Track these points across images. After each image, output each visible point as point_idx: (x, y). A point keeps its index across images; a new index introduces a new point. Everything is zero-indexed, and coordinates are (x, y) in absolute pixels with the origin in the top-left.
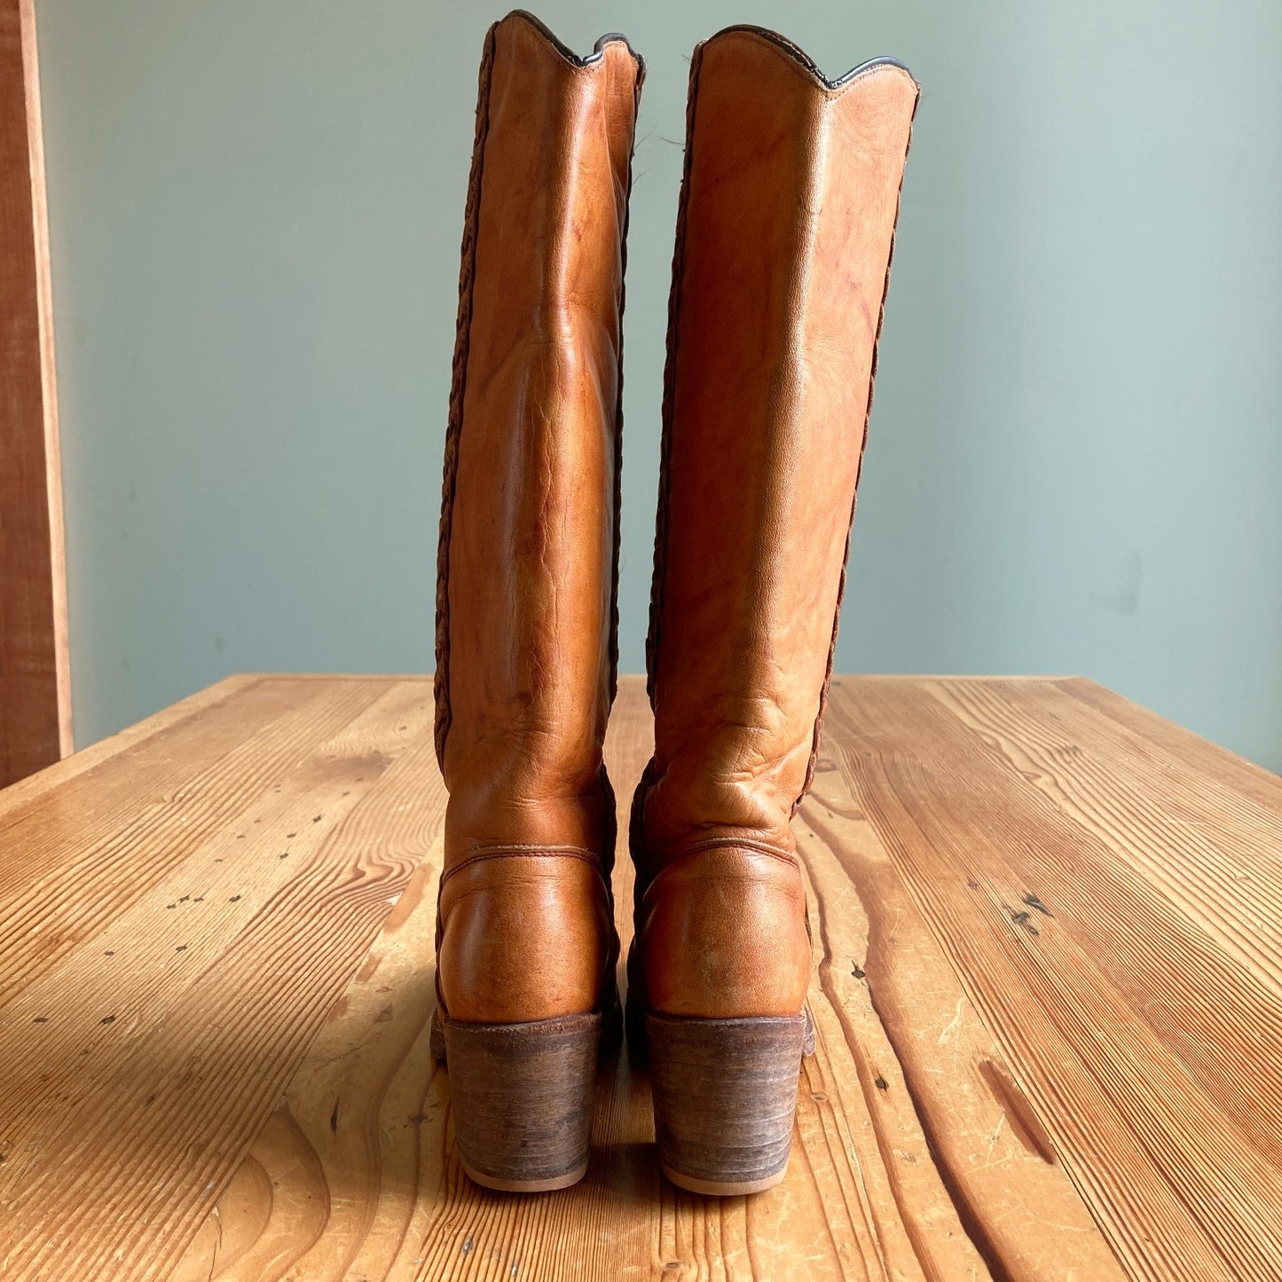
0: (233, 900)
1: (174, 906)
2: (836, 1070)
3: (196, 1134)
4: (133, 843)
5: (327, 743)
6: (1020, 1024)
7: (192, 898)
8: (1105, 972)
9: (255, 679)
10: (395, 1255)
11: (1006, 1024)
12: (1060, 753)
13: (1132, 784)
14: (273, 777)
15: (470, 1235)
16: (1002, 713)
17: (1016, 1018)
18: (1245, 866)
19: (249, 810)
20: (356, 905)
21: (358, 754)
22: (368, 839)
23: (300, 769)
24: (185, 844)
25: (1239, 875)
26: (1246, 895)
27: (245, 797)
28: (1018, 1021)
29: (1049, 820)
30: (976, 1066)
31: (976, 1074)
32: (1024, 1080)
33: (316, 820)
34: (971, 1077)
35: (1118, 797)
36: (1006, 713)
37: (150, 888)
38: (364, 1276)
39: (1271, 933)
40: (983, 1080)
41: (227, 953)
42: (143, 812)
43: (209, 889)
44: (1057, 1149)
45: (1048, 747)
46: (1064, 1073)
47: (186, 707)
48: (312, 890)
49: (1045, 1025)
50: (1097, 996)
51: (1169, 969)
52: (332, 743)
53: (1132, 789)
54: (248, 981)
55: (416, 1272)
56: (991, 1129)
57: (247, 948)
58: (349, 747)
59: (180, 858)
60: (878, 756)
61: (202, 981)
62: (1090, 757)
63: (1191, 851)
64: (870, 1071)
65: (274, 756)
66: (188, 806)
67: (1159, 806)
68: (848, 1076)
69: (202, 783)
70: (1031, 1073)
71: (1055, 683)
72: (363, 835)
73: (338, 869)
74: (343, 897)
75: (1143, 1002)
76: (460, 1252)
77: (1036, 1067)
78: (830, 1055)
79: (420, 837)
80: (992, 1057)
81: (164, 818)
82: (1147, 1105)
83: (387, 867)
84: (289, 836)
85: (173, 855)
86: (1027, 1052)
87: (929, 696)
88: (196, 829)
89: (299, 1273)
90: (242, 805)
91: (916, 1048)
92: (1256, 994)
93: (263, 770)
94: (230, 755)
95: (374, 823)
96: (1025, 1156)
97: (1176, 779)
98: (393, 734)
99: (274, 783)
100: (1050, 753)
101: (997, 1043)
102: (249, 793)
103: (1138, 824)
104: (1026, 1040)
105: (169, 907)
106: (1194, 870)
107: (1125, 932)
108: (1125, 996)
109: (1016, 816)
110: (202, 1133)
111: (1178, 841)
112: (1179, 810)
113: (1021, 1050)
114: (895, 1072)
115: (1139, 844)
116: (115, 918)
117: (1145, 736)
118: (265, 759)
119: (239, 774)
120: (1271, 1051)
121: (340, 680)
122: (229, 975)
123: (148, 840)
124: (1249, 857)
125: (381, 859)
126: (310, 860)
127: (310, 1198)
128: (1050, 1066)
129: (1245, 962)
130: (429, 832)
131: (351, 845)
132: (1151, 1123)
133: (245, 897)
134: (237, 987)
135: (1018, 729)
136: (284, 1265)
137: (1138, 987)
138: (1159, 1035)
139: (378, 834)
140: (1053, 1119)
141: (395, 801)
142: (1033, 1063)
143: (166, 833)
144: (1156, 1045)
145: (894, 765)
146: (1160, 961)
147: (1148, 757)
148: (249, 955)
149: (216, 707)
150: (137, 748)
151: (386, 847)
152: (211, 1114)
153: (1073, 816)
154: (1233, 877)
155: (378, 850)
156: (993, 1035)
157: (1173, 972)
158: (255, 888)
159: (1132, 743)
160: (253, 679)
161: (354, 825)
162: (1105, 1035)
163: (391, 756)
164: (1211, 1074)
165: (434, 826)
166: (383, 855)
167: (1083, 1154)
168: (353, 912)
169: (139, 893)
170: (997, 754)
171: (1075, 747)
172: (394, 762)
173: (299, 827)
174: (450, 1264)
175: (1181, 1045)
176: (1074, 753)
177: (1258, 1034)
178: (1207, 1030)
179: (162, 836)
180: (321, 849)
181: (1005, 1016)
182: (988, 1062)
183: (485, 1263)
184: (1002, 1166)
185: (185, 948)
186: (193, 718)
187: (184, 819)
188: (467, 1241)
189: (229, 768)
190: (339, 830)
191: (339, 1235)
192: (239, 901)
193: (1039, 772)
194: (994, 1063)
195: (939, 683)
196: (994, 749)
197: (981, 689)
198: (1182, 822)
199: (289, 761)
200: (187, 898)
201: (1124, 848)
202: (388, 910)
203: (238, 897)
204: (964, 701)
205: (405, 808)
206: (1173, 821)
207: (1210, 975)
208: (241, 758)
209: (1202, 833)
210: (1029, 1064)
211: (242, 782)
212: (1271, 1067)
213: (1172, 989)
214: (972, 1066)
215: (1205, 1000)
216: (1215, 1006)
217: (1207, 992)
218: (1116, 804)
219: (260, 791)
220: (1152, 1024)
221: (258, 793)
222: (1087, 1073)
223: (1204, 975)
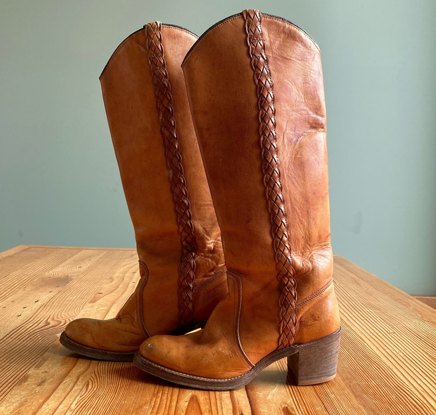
2: (224, 410)
5: (49, 272)
6: (301, 391)
9: (28, 247)
13: (354, 296)
14: (24, 284)
18: (393, 328)
19: (10, 297)
20: (42, 337)
21: (60, 276)
22: (55, 310)
23: (35, 281)
25: (391, 331)
26: (393, 340)
27: (10, 292)
28: (300, 389)
30: (281, 409)
31: (281, 412)
33: (36, 302)
34: (279, 414)
35: (348, 300)
39: (402, 355)
46: (317, 413)
48: (27, 329)
49: (311, 391)
52: (51, 272)
53: (353, 297)
58: (57, 274)
62: (339, 285)
63: (373, 321)
64: (238, 410)
65: (27, 276)
67: (363, 304)
68: (229, 413)
70: (303, 412)
72: (53, 308)
73: (40, 321)
74: (39, 333)
75: (351, 382)
77: (305, 410)
78: (223, 403)
79: (76, 310)
80: (288, 405)
83: (59, 321)
84: (23, 308)
86: (303, 403)
90: (8, 295)
91: (258, 401)
92: (395, 380)
93: (20, 282)
94: (9, 275)
95: (59, 304)
97: (370, 294)
98: (76, 269)
99: (24, 287)
101: (291, 399)
102: (12, 291)
103: (354, 311)
104: (303, 398)
106: (374, 329)
107: (346, 353)
108: (344, 380)
111: (369, 318)
112: (370, 306)
113: (300, 402)
114: (248, 411)
115: (354, 318)
117: (360, 277)
118: (23, 278)
119: (11, 283)
120: (399, 404)
121: (60, 248)
124: (395, 325)
125: (58, 318)
126: (29, 317)
128: (311, 409)
129: (391, 366)
130: (80, 307)
131: (47, 312)
137: (349, 376)
138: (356, 396)
139: (59, 308)
141: (69, 295)
142: (304, 408)
144: (355, 402)
146: (359, 365)
147: (360, 285)
151: (61, 313)
154: (389, 332)
155: (58, 314)
156: (290, 396)
157: (363, 370)
159: (355, 280)
160: (26, 247)
161: (51, 304)
162: (334, 396)
163: (73, 278)
165: (82, 306)
166: (59, 317)
168: (41, 339)
172: (73, 280)
173: (29, 304)
175: (364, 401)
177: (395, 396)
178: (375, 394)
180: (35, 313)
181: (295, 387)
182: (287, 407)
189: (7, 281)
190: (44, 306)
194: (289, 408)
198: (371, 311)
199: (32, 278)
201: (348, 320)
202: (55, 339)
205: (73, 298)
206: (368, 310)
207: (377, 372)
208: (14, 277)
209: (378, 315)
210: (303, 409)
211: (11, 286)
212: (399, 411)
213: (362, 378)
214: (280, 409)
215: (375, 382)
216: (378, 384)
217: (376, 379)
218: (347, 303)
219: (17, 289)
220: (353, 392)
221: (16, 290)
222: (325, 412)
223: (375, 372)
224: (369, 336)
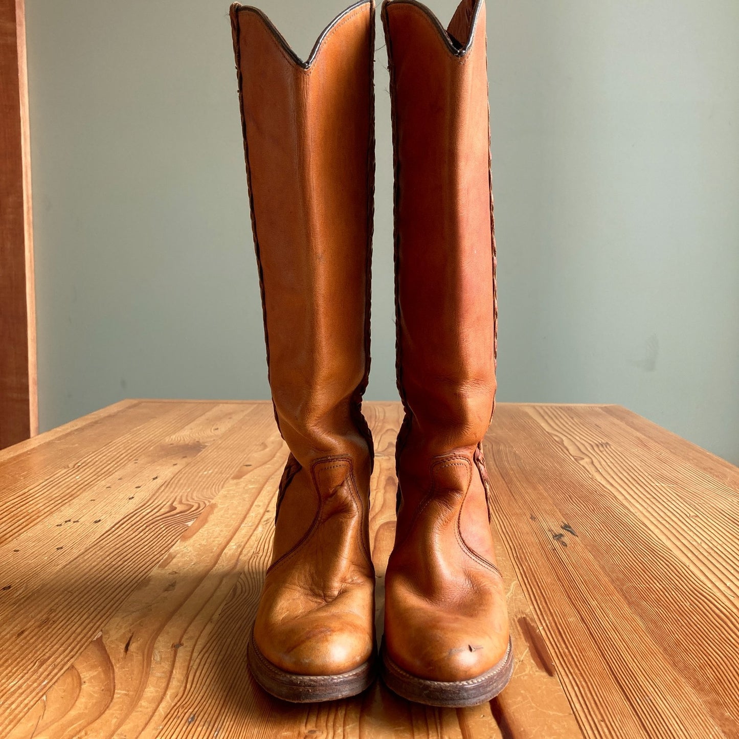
0: (96, 522)
1: (61, 525)
3: (44, 653)
4: (45, 490)
5: (170, 437)
6: (547, 596)
7: (72, 521)
8: (603, 568)
10: (146, 724)
11: (539, 596)
12: (597, 445)
13: (637, 463)
14: (135, 455)
15: (194, 713)
16: (568, 424)
17: (545, 593)
18: (696, 509)
19: (116, 473)
20: (166, 527)
21: (187, 443)
22: (182, 489)
23: (151, 451)
24: (75, 491)
25: (692, 514)
26: (694, 526)
27: (116, 465)
28: (546, 594)
29: (585, 483)
30: (516, 620)
31: (515, 624)
32: (544, 629)
33: (154, 479)
34: (512, 626)
35: (628, 471)
36: (570, 424)
37: (50, 514)
38: (125, 736)
39: (706, 547)
40: (519, 628)
41: (86, 551)
42: (55, 473)
43: (83, 516)
44: (556, 668)
45: (591, 442)
46: (568, 625)
47: (94, 416)
48: (143, 517)
49: (562, 597)
50: (596, 581)
51: (642, 566)
52: (173, 437)
53: (637, 466)
54: (94, 567)
55: (157, 734)
56: (519, 656)
57: (98, 548)
58: (182, 439)
59: (70, 498)
60: (490, 447)
61: (68, 566)
62: (615, 448)
63: (665, 500)
65: (138, 443)
66: (81, 470)
67: (651, 476)
69: (93, 457)
70: (549, 624)
71: (601, 408)
72: (180, 487)
73: (162, 505)
74: (161, 521)
75: (623, 585)
76: (186, 723)
77: (552, 621)
79: (213, 489)
80: (527, 615)
81: (66, 477)
82: (615, 643)
83: (190, 505)
84: (136, 488)
85: (67, 497)
86: (548, 613)
87: (526, 414)
88: (83, 483)
89: (86, 734)
90: (113, 470)
92: (691, 581)
93: (129, 451)
94: (112, 443)
95: (187, 481)
96: (537, 671)
97: (664, 462)
98: (211, 432)
99: (134, 459)
100: (592, 446)
101: (531, 607)
102: (118, 464)
103: (637, 485)
104: (549, 605)
105: (57, 526)
106: (666, 511)
108: (613, 581)
109: (565, 480)
110: (47, 652)
111: (659, 495)
112: (664, 478)
113: (545, 611)
115: (635, 496)
116: (25, 531)
117: (649, 437)
118: (132, 445)
119: (115, 453)
120: (695, 613)
121: (186, 403)
122: (84, 564)
123: (54, 488)
124: (700, 505)
125: (188, 501)
126: (146, 500)
127: (103, 690)
128: (561, 621)
129: (687, 563)
130: (219, 486)
131: (172, 492)
132: (615, 653)
133: (103, 520)
134: (87, 570)
135: (576, 432)
136: (78, 729)
137: (621, 576)
138: (629, 604)
139: (189, 487)
140: (557, 651)
141: (202, 469)
142: (551, 618)
143: (65, 485)
144: (626, 609)
145: (499, 451)
146: (637, 562)
147: (649, 449)
148: (98, 552)
149: (110, 416)
150: (59, 438)
151: (192, 494)
152: (55, 642)
153: (599, 481)
154: (688, 515)
155: (187, 496)
156: (530, 602)
158: (110, 515)
159: (641, 441)
160: (136, 402)
161: (176, 482)
162: (597, 603)
163: (206, 444)
164: (657, 626)
165: (222, 483)
166: (189, 499)
167: (572, 671)
168: (165, 530)
169: (42, 517)
170: (560, 446)
171: (607, 443)
172: (206, 448)
173: (144, 482)
174: (178, 729)
175: (641, 609)
176: (606, 446)
177: (689, 603)
178: (658, 601)
179: (63, 486)
180: (154, 495)
181: (539, 591)
182: (524, 618)
183: (199, 729)
184: (522, 678)
185: (62, 548)
186: (96, 422)
187: (77, 477)
188: (192, 716)
189: (111, 450)
190: (167, 484)
191: (114, 712)
192: (100, 522)
193: (583, 456)
194: (528, 619)
195: (534, 407)
196: (559, 443)
197: (557, 410)
198: (663, 485)
199: (146, 446)
200: (70, 521)
201: (626, 499)
202: (185, 529)
203: (100, 521)
204: (546, 417)
205: (208, 472)
206: (658, 484)
207: (665, 570)
208: (119, 445)
209: (674, 491)
210: (548, 619)
211: (116, 457)
212: (693, 623)
213: (641, 578)
214: (514, 620)
215: (660, 584)
216: (666, 588)
217: (662, 580)
218: (626, 474)
219: (126, 462)
220: (626, 597)
221: (124, 463)
222: (582, 625)
223: (662, 570)
224: (657, 522)
